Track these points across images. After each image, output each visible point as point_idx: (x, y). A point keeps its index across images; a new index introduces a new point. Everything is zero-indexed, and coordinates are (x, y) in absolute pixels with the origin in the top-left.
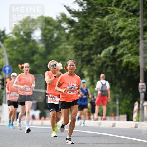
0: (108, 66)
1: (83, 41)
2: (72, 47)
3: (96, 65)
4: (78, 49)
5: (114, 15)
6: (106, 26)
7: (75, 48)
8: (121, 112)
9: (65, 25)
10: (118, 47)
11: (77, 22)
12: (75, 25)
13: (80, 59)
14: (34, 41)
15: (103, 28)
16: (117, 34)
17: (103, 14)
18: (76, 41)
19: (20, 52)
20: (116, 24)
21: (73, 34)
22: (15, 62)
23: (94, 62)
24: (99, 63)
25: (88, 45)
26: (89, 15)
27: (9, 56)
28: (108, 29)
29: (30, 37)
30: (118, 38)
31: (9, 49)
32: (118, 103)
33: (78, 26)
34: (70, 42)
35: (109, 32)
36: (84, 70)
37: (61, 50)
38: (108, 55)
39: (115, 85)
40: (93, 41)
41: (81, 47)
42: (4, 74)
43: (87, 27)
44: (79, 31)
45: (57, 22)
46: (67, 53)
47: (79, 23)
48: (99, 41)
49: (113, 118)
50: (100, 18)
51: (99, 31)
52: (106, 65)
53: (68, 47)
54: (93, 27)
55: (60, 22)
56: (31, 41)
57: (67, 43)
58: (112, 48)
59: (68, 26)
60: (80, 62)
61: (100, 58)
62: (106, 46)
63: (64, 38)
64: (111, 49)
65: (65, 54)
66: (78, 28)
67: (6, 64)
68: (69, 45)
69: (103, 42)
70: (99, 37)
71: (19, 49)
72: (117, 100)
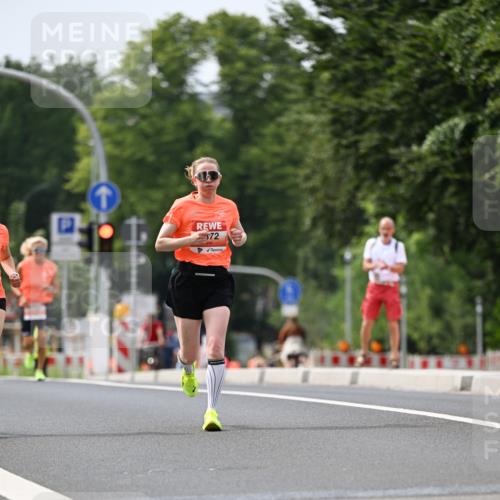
0: (446, 183)
1: (363, 100)
2: (325, 118)
3: (406, 181)
4: (346, 127)
5: (467, 11)
6: (441, 48)
7: (334, 122)
8: (488, 339)
9: (299, 45)
10: (480, 118)
11: (341, 35)
12: (334, 44)
13: (351, 161)
14: (194, 97)
15: (432, 54)
16: (479, 76)
17: (431, 8)
18: (335, 98)
19: (146, 136)
20: (473, 40)
21: (326, 75)
22: (128, 170)
23: (399, 171)
24: (415, 173)
25: (378, 112)
26: (382, 9)
27: (110, 148)
28: (448, 58)
29: (183, 83)
30: (480, 89)
31: (110, 127)
32: (479, 309)
33: (343, 47)
34: (318, 103)
35: (451, 69)
36: (364, 198)
37: (288, 127)
38: (447, 147)
39: (470, 247)
40: (396, 97)
41: (353, 119)
42: (93, 211)
43: (376, 50)
44: (348, 66)
45: (275, 35)
46: (305, 137)
47: (349, 39)
48: (416, 99)
49: (463, 361)
50: (418, 19)
51: (417, 65)
52: (439, 178)
53: (310, 118)
54: (394, 53)
55: (284, 32)
56: (185, 97)
57: (308, 105)
58: (459, 122)
59: (308, 48)
60: (350, 169)
61: (420, 158)
62: (439, 116)
63: (296, 89)
64: (456, 125)
65: (299, 143)
66: (344, 54)
67: (98, 177)
68: (314, 112)
69: (429, 103)
70: (416, 86)
71: (144, 125)
72: (479, 300)
